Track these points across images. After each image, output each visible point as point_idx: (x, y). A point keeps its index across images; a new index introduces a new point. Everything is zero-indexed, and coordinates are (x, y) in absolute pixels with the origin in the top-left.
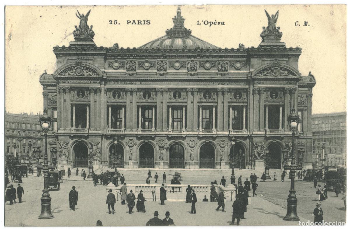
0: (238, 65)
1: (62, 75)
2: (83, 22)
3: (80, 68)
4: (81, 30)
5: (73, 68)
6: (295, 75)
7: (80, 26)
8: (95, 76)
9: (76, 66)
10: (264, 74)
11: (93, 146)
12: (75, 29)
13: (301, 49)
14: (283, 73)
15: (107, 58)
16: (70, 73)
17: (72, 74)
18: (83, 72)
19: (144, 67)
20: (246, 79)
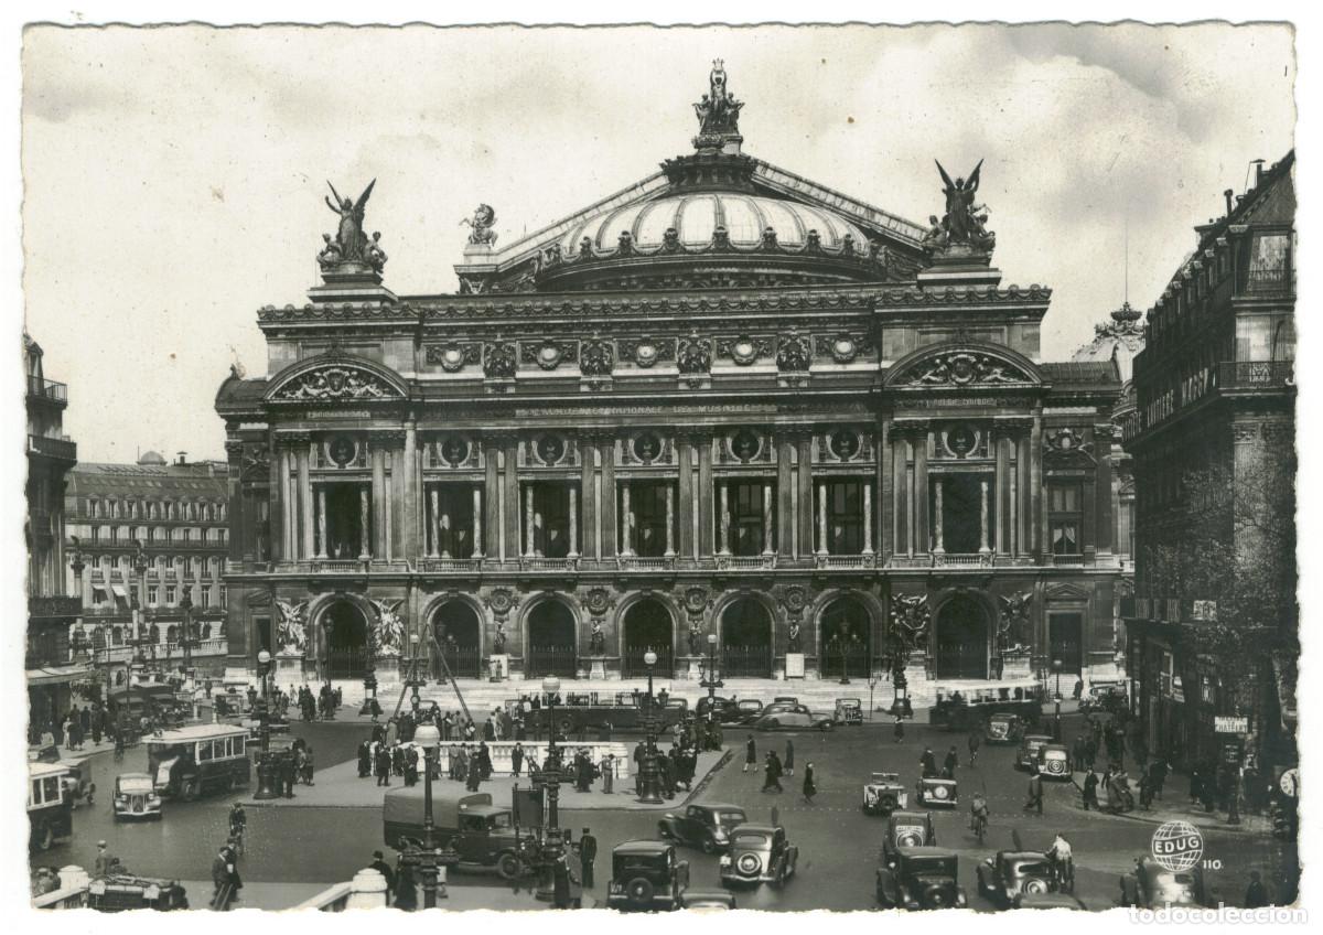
0: (844, 347)
1: (284, 396)
2: (348, 223)
3: (338, 375)
4: (344, 250)
5: (318, 374)
6: (1028, 379)
7: (339, 237)
8: (387, 398)
9: (327, 369)
10: (924, 377)
11: (383, 614)
12: (324, 246)
13: (1050, 292)
14: (989, 374)
15: (425, 335)
16: (308, 390)
17: (314, 392)
18: (350, 386)
19: (541, 361)
20: (866, 392)
